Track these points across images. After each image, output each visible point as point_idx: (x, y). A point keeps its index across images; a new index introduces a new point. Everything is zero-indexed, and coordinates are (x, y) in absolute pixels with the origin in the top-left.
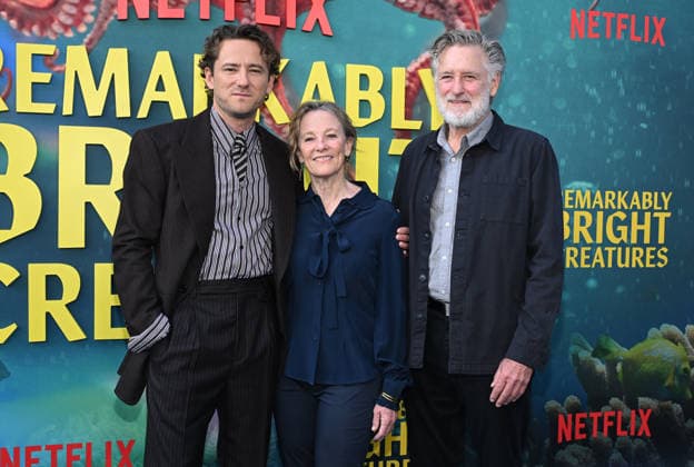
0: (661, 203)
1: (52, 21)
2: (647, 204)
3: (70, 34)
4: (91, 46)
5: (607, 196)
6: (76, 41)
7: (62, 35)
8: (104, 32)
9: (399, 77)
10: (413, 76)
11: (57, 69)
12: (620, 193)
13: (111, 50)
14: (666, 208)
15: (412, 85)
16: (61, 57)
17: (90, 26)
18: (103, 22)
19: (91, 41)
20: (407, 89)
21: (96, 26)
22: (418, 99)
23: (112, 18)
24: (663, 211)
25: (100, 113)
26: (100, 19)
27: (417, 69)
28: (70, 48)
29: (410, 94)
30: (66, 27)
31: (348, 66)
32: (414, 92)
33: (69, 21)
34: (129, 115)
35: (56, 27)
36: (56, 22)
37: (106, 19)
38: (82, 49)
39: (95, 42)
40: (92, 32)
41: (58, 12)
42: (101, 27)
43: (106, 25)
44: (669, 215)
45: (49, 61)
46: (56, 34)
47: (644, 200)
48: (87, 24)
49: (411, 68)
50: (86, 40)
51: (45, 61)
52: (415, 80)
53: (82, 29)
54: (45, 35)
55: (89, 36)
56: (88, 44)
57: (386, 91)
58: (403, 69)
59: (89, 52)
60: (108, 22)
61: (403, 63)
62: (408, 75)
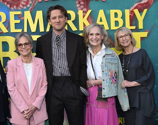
1: (20, 4)
3: (25, 8)
4: (31, 11)
6: (27, 10)
7: (23, 8)
8: (35, 6)
9: (127, 12)
10: (132, 12)
11: (22, 18)
13: (37, 12)
15: (132, 15)
16: (23, 15)
17: (31, 5)
18: (34, 3)
19: (31, 9)
20: (130, 16)
21: (32, 5)
22: (134, 19)
23: (37, 2)
25: (35, 31)
26: (34, 2)
27: (133, 9)
28: (25, 12)
29: (131, 17)
30: (24, 6)
31: (111, 10)
32: (133, 17)
33: (24, 4)
34: (44, 31)
35: (21, 6)
36: (21, 4)
37: (35, 2)
38: (29, 12)
39: (32, 10)
40: (31, 6)
41: (21, 1)
42: (34, 5)
43: (35, 4)
45: (19, 16)
46: (21, 8)
48: (30, 4)
49: (131, 9)
50: (30, 9)
51: (18, 16)
52: (133, 13)
53: (29, 6)
54: (18, 8)
55: (31, 8)
56: (30, 10)
57: (123, 17)
58: (129, 10)
59: (31, 13)
60: (36, 3)
61: (128, 8)
62: (130, 12)
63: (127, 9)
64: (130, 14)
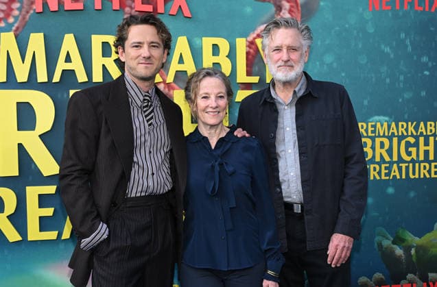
2: (431, 131)
3: (2, 25)
4: (18, 32)
5: (400, 126)
6: (7, 29)
8: (27, 22)
9: (241, 45)
10: (252, 44)
12: (410, 123)
13: (32, 34)
15: (251, 51)
17: (16, 18)
18: (25, 15)
19: (18, 28)
20: (248, 53)
21: (20, 18)
22: (256, 61)
23: (32, 12)
25: (26, 80)
26: (24, 13)
27: (255, 38)
28: (3, 35)
29: (250, 57)
33: (1, 16)
34: (46, 80)
37: (28, 12)
38: (11, 35)
39: (20, 30)
40: (18, 22)
42: (24, 18)
43: (28, 17)
47: (429, 128)
48: (14, 17)
49: (250, 39)
50: (14, 28)
52: (253, 47)
53: (11, 20)
55: (16, 25)
56: (16, 31)
57: (232, 55)
58: (244, 39)
59: (16, 37)
60: (29, 14)
61: (244, 35)
62: (248, 43)
63: (241, 36)
64: (248, 49)
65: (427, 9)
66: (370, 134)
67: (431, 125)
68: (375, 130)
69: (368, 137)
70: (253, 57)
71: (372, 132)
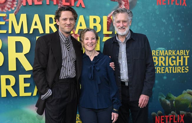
0: (186, 53)
1: (5, 7)
2: (182, 54)
3: (10, 10)
6: (12, 12)
7: (8, 11)
8: (20, 9)
9: (105, 19)
10: (109, 18)
11: (7, 20)
12: (173, 51)
13: (21, 14)
14: (188, 55)
16: (8, 17)
17: (15, 8)
18: (19, 7)
19: (16, 12)
20: (108, 22)
21: (17, 8)
22: (111, 25)
23: (22, 5)
24: (187, 56)
25: (19, 33)
27: (110, 16)
28: (10, 15)
30: (9, 8)
31: (90, 16)
33: (10, 7)
34: (27, 33)
35: (6, 8)
36: (6, 7)
37: (20, 6)
38: (13, 14)
39: (17, 12)
41: (6, 4)
42: (18, 8)
43: (20, 7)
44: (188, 57)
45: (4, 18)
46: (6, 10)
47: (181, 53)
48: (15, 7)
49: (109, 16)
50: (14, 12)
51: (3, 18)
52: (110, 19)
53: (13, 9)
54: (3, 11)
55: (15, 11)
56: (15, 13)
57: (101, 23)
58: (106, 16)
59: (15, 15)
60: (21, 6)
64: (108, 20)
65: (181, 5)
66: (157, 55)
67: (182, 52)
68: (159, 53)
69: (156, 56)
70: (110, 23)
71: (158, 54)
